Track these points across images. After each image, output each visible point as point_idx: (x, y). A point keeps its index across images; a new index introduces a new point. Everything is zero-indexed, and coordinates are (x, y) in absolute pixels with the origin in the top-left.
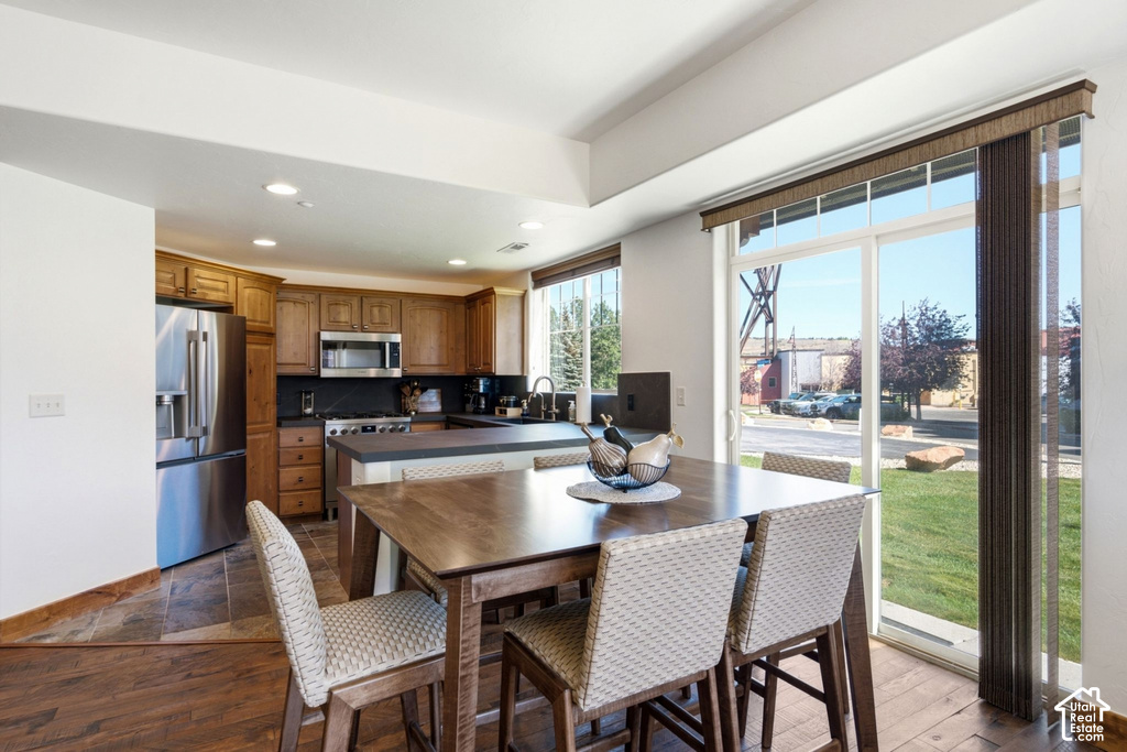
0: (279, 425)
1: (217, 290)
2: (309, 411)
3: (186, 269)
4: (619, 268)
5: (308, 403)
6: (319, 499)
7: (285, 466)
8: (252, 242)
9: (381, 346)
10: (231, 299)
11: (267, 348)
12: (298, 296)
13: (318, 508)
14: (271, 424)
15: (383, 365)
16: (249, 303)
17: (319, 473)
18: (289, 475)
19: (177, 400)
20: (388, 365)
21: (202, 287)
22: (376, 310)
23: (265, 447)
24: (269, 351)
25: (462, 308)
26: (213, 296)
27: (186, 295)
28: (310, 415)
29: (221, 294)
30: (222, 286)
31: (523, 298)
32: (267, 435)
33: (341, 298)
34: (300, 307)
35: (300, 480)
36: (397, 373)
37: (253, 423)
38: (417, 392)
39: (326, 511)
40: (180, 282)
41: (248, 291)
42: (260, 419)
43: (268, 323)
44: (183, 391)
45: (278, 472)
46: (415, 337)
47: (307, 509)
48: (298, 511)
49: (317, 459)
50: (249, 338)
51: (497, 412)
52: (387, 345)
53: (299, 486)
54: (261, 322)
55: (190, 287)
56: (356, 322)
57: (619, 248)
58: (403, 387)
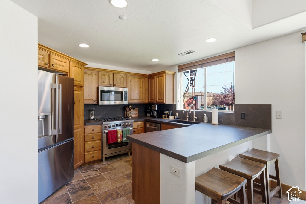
0: (85, 125)
1: (62, 66)
2: (92, 118)
3: (49, 55)
4: (234, 62)
5: (92, 114)
6: (100, 154)
7: (87, 142)
8: (78, 45)
9: (122, 92)
10: (68, 71)
11: (80, 92)
12: (90, 72)
13: (100, 158)
14: (82, 124)
15: (122, 100)
16: (74, 73)
17: (100, 144)
18: (88, 145)
19: (46, 117)
20: (124, 100)
21: (56, 64)
22: (118, 79)
23: (80, 134)
24: (81, 94)
25: (147, 79)
26: (60, 68)
27: (49, 67)
28: (93, 120)
29: (63, 68)
30: (64, 64)
31: (174, 75)
32: (80, 129)
33: (106, 73)
34: (91, 76)
35: (93, 147)
36: (126, 103)
37: (76, 125)
38: (132, 110)
39: (102, 158)
40: (47, 61)
41: (74, 67)
42: (78, 123)
43: (81, 82)
44: (48, 113)
45: (84, 144)
46: (132, 89)
47: (95, 159)
48: (92, 160)
49: (100, 138)
50: (75, 88)
51: (163, 117)
52: (123, 92)
53: (93, 149)
54: (79, 81)
55: (51, 63)
56: (111, 83)
57: (234, 53)
58: (127, 108)
